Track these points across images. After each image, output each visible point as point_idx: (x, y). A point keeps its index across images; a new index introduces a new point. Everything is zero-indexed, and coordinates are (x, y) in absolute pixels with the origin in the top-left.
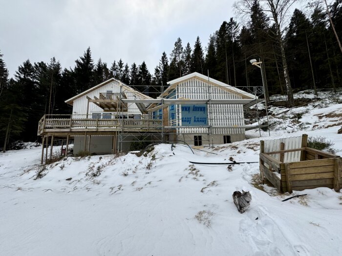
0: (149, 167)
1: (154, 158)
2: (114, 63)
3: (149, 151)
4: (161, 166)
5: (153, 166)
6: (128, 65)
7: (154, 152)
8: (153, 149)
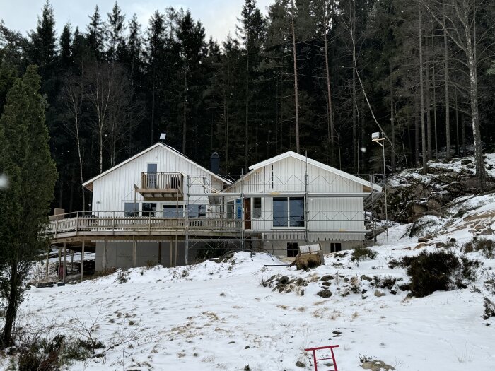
0: (230, 268)
1: (234, 263)
2: (96, 16)
3: (228, 258)
4: (240, 268)
5: (234, 268)
6: (139, 21)
7: (233, 259)
8: (233, 255)
